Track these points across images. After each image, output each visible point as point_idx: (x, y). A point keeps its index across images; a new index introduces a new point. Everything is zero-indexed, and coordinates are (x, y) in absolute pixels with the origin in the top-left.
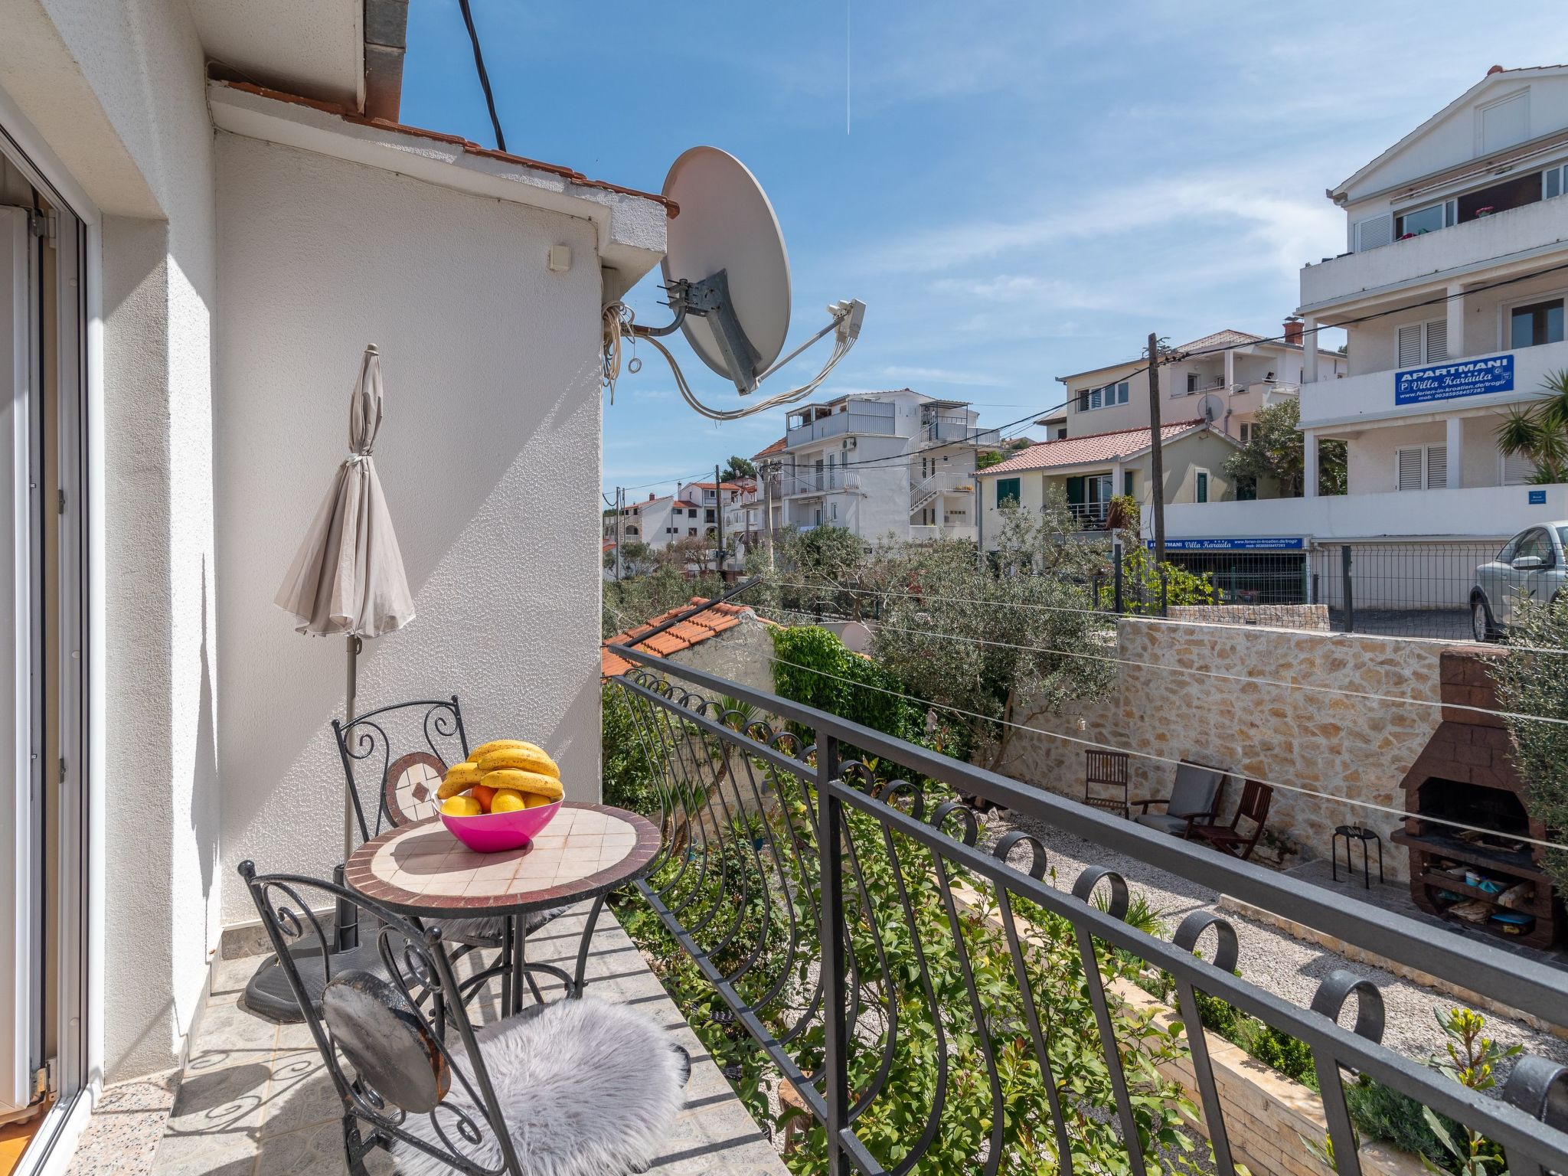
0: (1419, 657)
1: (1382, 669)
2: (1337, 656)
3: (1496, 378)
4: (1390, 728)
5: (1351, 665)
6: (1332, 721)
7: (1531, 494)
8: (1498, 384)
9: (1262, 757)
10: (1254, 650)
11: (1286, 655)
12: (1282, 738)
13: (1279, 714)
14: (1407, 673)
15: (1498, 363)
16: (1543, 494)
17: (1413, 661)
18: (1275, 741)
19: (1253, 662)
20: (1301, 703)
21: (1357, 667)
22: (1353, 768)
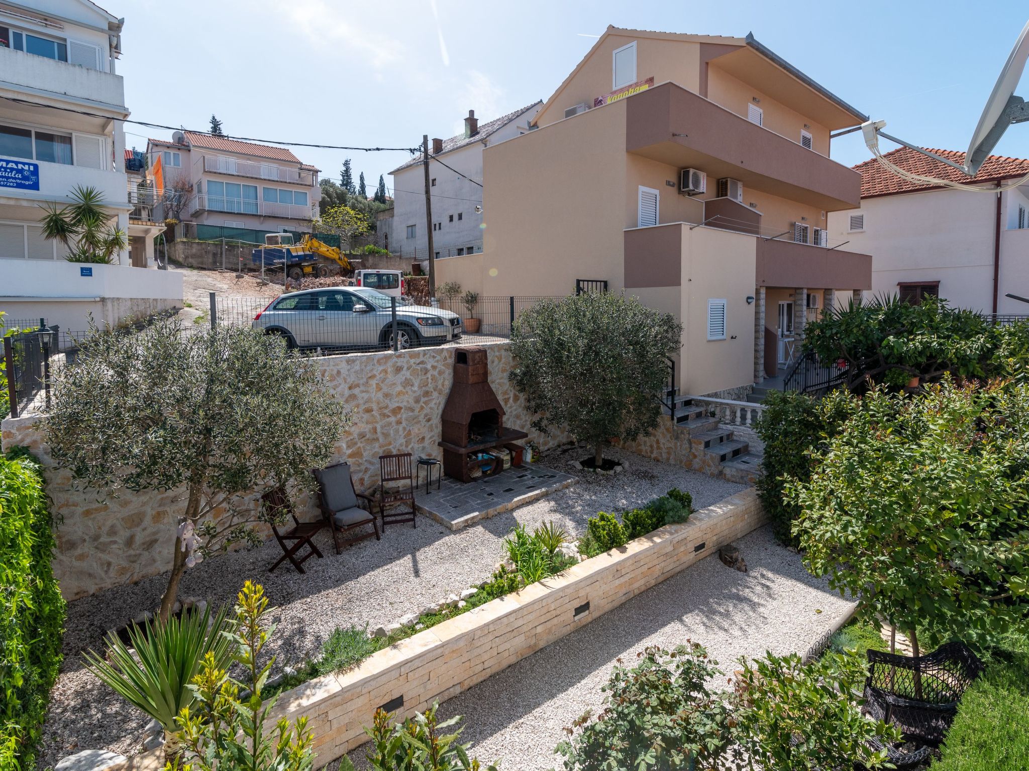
0: (434, 357)
1: (419, 367)
2: (399, 364)
3: (25, 178)
4: (423, 400)
5: (405, 368)
6: (397, 405)
7: (82, 269)
8: (27, 183)
9: (359, 445)
10: (353, 370)
11: (372, 370)
12: (370, 426)
13: (368, 411)
14: (429, 367)
15: (26, 167)
16: (90, 269)
17: (431, 360)
18: (367, 430)
19: (351, 379)
20: (381, 399)
21: (408, 369)
22: (408, 429)
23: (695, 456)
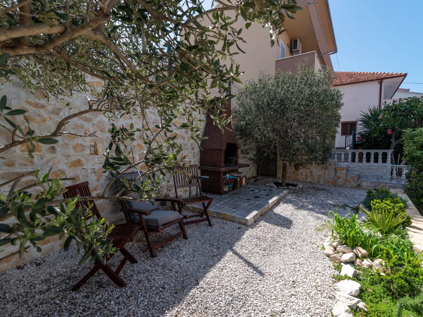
23: (339, 178)
